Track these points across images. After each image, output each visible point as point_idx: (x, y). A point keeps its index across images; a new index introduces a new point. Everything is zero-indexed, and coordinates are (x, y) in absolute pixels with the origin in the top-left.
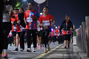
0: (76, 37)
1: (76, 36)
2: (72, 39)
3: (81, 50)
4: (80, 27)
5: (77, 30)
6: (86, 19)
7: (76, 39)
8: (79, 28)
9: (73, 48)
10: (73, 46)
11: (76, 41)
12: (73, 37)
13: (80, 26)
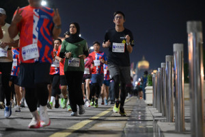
0: (151, 87)
1: (151, 85)
4: (162, 66)
5: (155, 71)
6: (175, 50)
7: (152, 91)
8: (159, 69)
9: (145, 111)
10: (145, 107)
11: (152, 95)
12: (146, 88)
13: (162, 64)
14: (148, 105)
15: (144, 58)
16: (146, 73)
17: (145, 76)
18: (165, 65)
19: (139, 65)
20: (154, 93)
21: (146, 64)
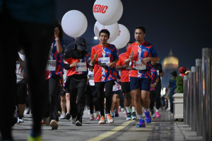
0: (182, 95)
1: (181, 92)
2: (172, 100)
3: (198, 135)
4: (197, 65)
5: (187, 72)
7: (182, 101)
8: (193, 68)
9: (172, 129)
11: (182, 106)
12: (174, 96)
13: (197, 61)
14: (177, 120)
15: (171, 53)
16: (175, 74)
17: (172, 78)
18: (201, 63)
19: (165, 63)
20: (184, 103)
21: (174, 61)
